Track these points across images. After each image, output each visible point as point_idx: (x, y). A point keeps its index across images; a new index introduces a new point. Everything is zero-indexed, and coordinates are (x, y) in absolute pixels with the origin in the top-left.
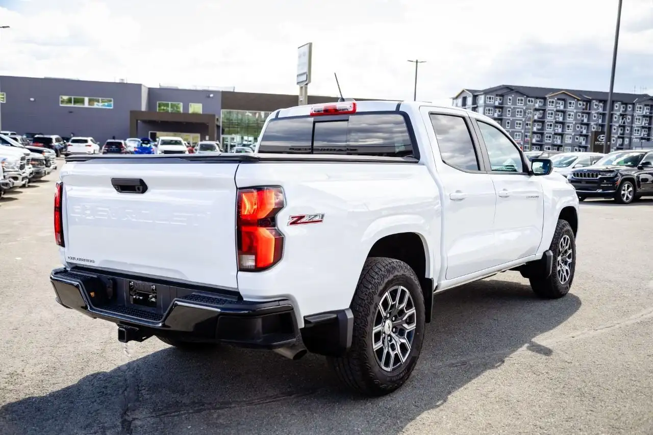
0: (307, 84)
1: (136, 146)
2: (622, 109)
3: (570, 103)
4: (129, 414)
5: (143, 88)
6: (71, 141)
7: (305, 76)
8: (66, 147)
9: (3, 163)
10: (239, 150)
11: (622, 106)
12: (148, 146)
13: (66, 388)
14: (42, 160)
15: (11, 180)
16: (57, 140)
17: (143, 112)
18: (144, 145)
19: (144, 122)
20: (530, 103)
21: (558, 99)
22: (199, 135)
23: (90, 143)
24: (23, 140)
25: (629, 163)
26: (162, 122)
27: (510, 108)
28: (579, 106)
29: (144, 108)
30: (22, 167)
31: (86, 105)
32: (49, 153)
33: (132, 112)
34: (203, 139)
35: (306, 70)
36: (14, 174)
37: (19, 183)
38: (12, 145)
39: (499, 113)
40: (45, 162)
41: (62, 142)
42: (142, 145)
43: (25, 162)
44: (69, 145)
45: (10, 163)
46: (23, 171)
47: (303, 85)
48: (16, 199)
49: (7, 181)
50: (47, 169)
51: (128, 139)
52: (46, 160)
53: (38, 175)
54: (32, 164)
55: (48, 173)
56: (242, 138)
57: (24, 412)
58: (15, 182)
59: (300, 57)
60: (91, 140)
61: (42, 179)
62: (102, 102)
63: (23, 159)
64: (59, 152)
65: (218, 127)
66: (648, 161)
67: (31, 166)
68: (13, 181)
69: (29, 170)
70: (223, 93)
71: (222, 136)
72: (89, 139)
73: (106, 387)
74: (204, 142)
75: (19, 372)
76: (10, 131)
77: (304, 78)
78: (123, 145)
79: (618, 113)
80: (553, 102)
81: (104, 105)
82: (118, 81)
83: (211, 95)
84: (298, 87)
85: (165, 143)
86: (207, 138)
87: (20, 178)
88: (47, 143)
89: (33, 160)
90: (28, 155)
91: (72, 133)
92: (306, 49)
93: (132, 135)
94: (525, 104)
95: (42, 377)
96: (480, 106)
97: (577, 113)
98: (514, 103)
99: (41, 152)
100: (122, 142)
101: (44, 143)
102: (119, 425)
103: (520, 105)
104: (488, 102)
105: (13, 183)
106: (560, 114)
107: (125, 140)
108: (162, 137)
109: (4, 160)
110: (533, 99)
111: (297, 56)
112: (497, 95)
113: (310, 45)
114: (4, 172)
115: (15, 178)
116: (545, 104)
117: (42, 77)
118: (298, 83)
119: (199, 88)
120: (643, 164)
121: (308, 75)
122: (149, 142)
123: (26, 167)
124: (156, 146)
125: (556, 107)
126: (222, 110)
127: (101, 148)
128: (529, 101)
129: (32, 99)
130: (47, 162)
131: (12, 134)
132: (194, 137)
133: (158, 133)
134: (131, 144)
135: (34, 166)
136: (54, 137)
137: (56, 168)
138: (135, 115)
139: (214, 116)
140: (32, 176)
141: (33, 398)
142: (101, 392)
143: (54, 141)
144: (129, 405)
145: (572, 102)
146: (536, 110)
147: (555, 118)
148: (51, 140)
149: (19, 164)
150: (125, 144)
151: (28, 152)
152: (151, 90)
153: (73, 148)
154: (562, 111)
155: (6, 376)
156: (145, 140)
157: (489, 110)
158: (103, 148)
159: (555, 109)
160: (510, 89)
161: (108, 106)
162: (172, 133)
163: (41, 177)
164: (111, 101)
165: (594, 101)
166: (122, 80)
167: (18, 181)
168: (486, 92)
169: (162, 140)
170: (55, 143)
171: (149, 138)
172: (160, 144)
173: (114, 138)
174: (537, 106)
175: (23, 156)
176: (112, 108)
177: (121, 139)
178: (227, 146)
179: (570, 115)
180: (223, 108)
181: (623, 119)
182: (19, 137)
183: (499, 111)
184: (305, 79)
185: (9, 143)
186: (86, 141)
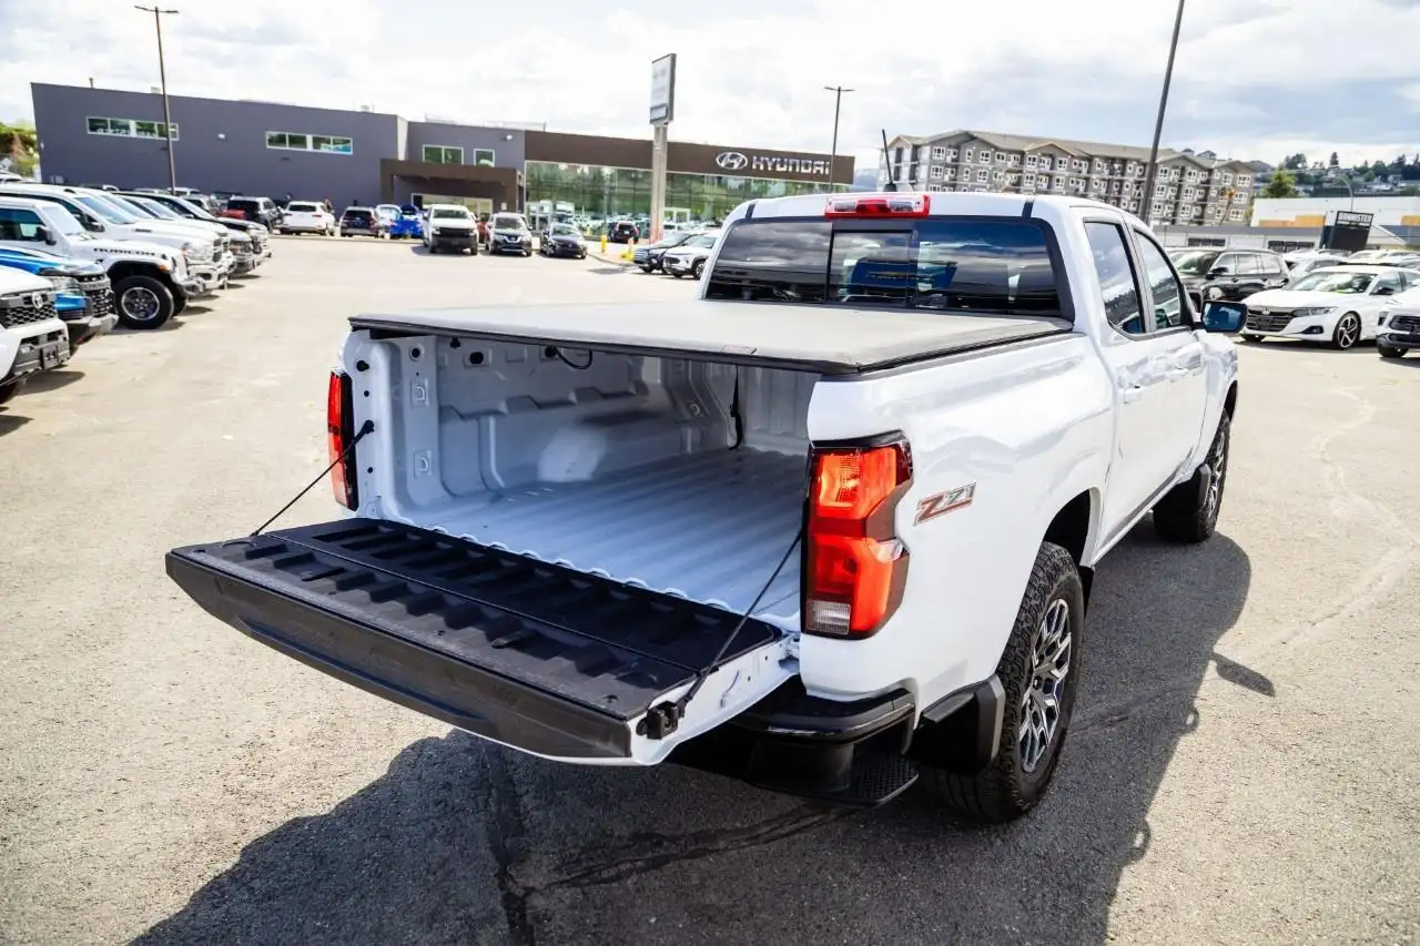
0: (666, 124)
1: (394, 218)
2: (1138, 172)
3: (1061, 162)
4: (513, 873)
5: (399, 121)
6: (288, 207)
7: (664, 109)
8: (281, 217)
9: (184, 249)
10: (558, 229)
11: (1138, 168)
12: (412, 218)
13: (368, 788)
14: (248, 242)
15: (201, 279)
16: (267, 206)
17: (402, 162)
18: (406, 217)
19: (403, 177)
20: (1001, 161)
21: (1044, 155)
22: (490, 201)
23: (319, 211)
24: (211, 203)
25: (1193, 269)
26: (432, 179)
27: (969, 167)
28: (1074, 167)
29: (402, 156)
30: (216, 257)
31: (310, 147)
32: (257, 230)
33: (384, 162)
34: (497, 209)
35: (665, 100)
36: (204, 269)
37: (212, 283)
38: (196, 217)
39: (952, 176)
40: (252, 247)
41: (274, 210)
42: (402, 218)
43: (221, 248)
44: (287, 214)
45: (196, 251)
46: (219, 263)
47: (661, 124)
48: (209, 310)
49: (193, 282)
50: (256, 258)
51: (379, 206)
52: (253, 242)
53: (244, 269)
54: (232, 250)
55: (259, 264)
56: (555, 207)
57: (290, 870)
58: (207, 282)
59: (655, 77)
60: (322, 207)
61: (249, 273)
62: (335, 143)
63: (217, 243)
64: (270, 224)
65: (521, 188)
66: (1222, 266)
67: (229, 253)
68: (204, 281)
69: (228, 258)
70: (528, 133)
71: (526, 204)
72: (318, 205)
73: (447, 786)
74: (502, 215)
75: (264, 739)
76: (189, 187)
77: (662, 112)
78: (373, 216)
79: (1131, 179)
80: (1034, 159)
81: (338, 149)
82: (359, 110)
83: (509, 137)
84: (652, 127)
85: (440, 214)
86: (504, 206)
87: (215, 275)
88: (251, 211)
89: (234, 242)
90: (225, 235)
91: (289, 194)
92: (667, 62)
93: (386, 198)
94: (993, 162)
95: (314, 755)
96: (924, 164)
97: (1069, 177)
98: (975, 160)
99: (243, 228)
100: (371, 210)
101: (246, 210)
102: (499, 914)
103: (985, 164)
104: (935, 158)
105: (204, 285)
106: (1044, 178)
107: (375, 207)
108: (435, 204)
109: (187, 244)
110: (1004, 154)
111: (650, 74)
112: (950, 147)
113: (673, 57)
114: (187, 265)
115: (207, 276)
116: (1022, 163)
117: (235, 98)
118: (652, 121)
119: (487, 125)
120: (1214, 271)
121: (670, 108)
122: (413, 212)
123: (224, 255)
124: (426, 219)
125: (1039, 167)
126: (527, 162)
127: (337, 220)
128: (998, 157)
129: (222, 136)
130: (255, 246)
131: (192, 193)
132: (486, 204)
133: (426, 197)
134: (385, 215)
135: (235, 253)
136: (261, 201)
137: (269, 256)
138: (389, 165)
139: (514, 171)
140: (232, 270)
141: (305, 820)
142: (441, 802)
143: (261, 206)
144: (507, 845)
145: (1063, 159)
146: (1009, 171)
147: (1036, 186)
148: (255, 205)
149: (211, 250)
150: (376, 214)
151: (224, 229)
152: (412, 126)
153: (294, 220)
154: (1047, 175)
155: (240, 751)
156: (407, 209)
157: (937, 170)
158: (341, 220)
159: (1037, 171)
160: (970, 138)
161: (343, 150)
162: (450, 198)
163: (249, 270)
164: (348, 142)
165: (1097, 159)
166: (366, 107)
167: (211, 281)
168: (933, 143)
169: (436, 211)
170: (263, 211)
171: (412, 205)
172: (432, 215)
173: (355, 204)
174: (1010, 165)
175: (217, 237)
176: (351, 153)
177: (368, 206)
178: (534, 219)
179: (1058, 180)
180: (526, 159)
181: (1138, 188)
182: (204, 199)
183: (952, 172)
184: (665, 113)
185: (189, 212)
186: (313, 209)
